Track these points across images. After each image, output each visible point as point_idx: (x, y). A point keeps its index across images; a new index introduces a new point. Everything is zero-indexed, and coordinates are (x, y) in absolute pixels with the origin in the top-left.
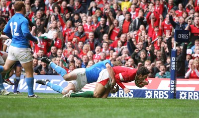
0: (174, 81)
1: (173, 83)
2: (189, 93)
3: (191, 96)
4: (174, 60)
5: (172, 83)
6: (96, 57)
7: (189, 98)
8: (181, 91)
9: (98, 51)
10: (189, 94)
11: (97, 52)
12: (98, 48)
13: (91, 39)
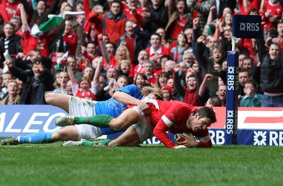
0: (232, 112)
1: (232, 116)
2: (271, 133)
3: (274, 139)
4: (232, 72)
5: (229, 116)
6: (138, 71)
7: (271, 144)
8: (257, 131)
9: (143, 59)
10: (271, 136)
11: (141, 61)
12: (142, 53)
13: (130, 33)
